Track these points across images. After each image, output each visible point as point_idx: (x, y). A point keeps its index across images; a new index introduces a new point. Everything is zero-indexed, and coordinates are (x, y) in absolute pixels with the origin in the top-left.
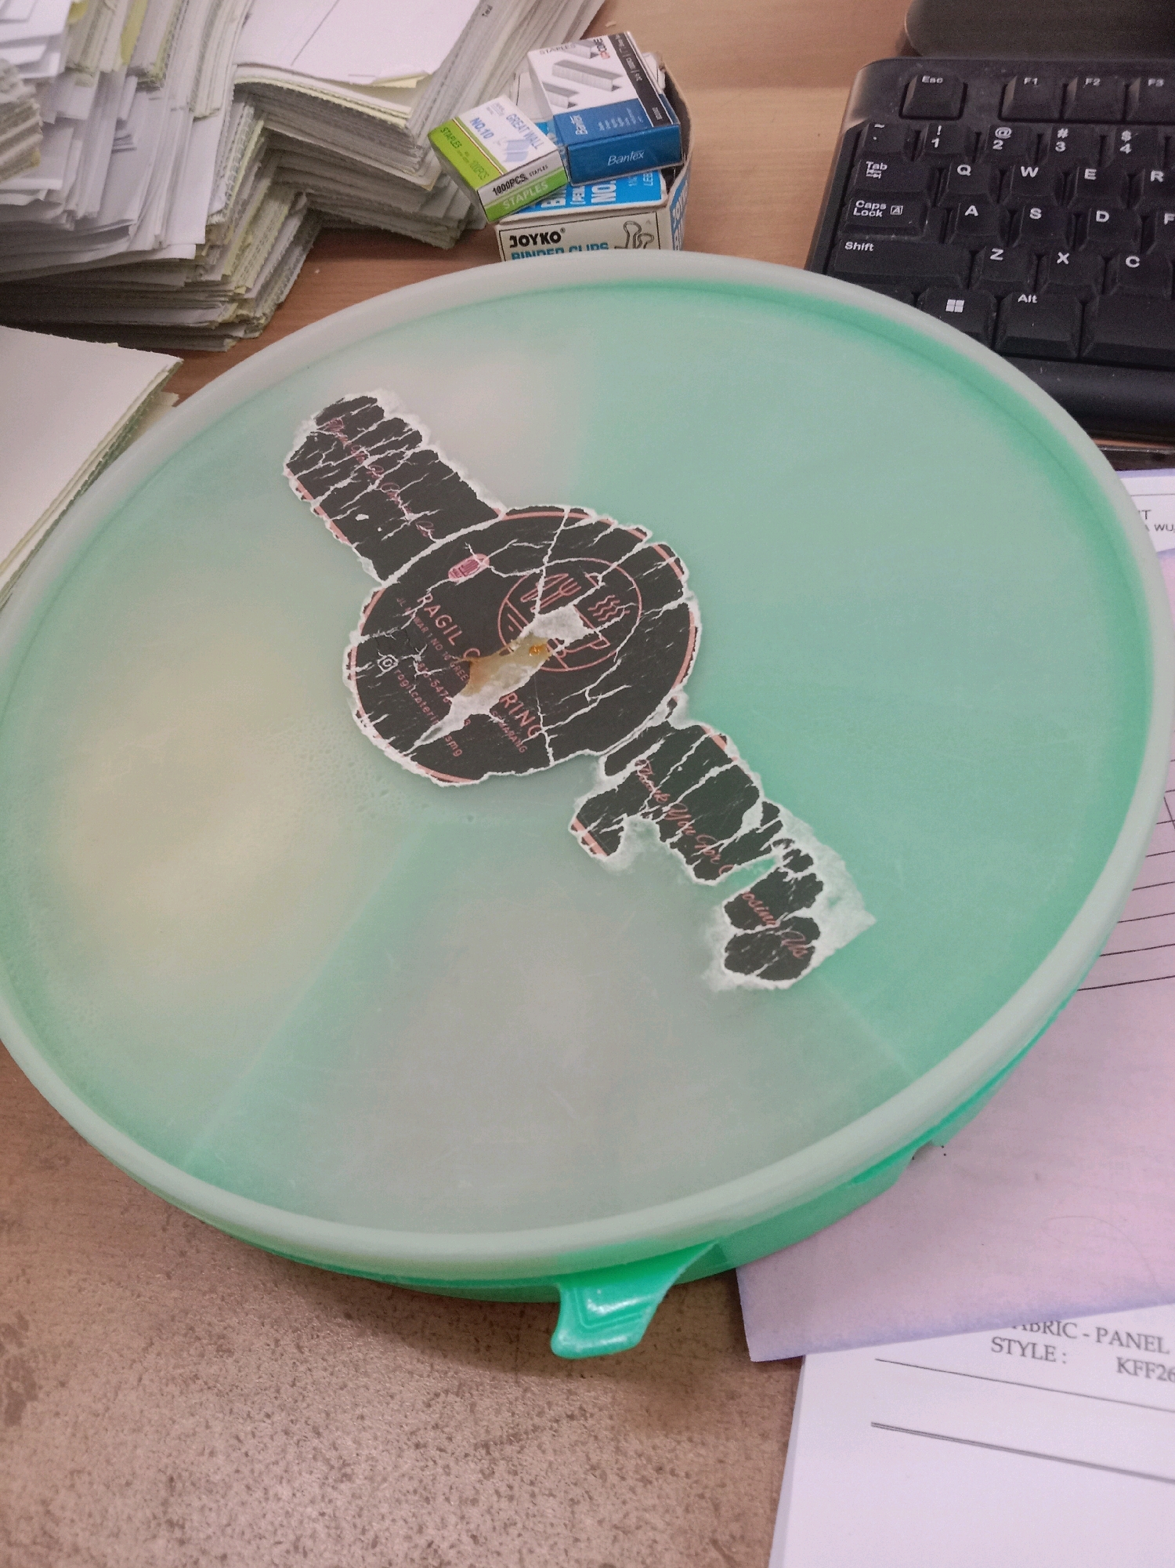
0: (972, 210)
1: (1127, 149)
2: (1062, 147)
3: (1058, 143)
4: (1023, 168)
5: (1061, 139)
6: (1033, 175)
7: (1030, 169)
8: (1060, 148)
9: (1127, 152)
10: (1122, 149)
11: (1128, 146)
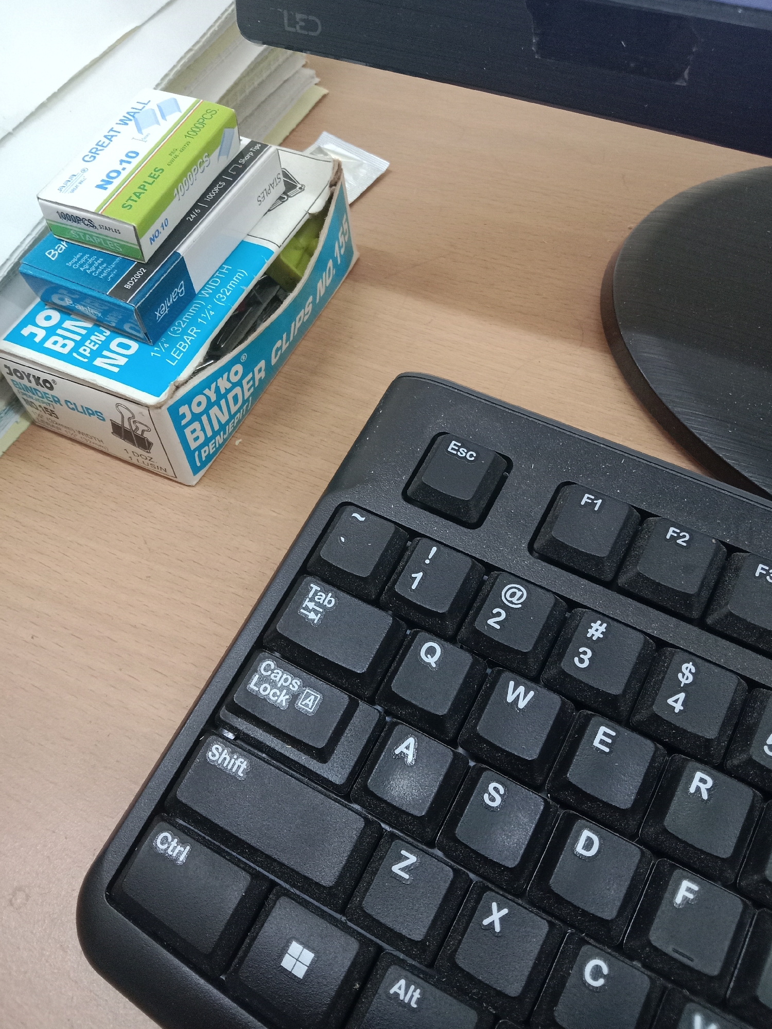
0: (407, 748)
1: (677, 702)
2: (584, 659)
3: (581, 650)
4: (512, 684)
5: (590, 643)
6: (522, 704)
7: (521, 689)
8: (582, 661)
9: (677, 711)
10: (670, 701)
11: (682, 696)
